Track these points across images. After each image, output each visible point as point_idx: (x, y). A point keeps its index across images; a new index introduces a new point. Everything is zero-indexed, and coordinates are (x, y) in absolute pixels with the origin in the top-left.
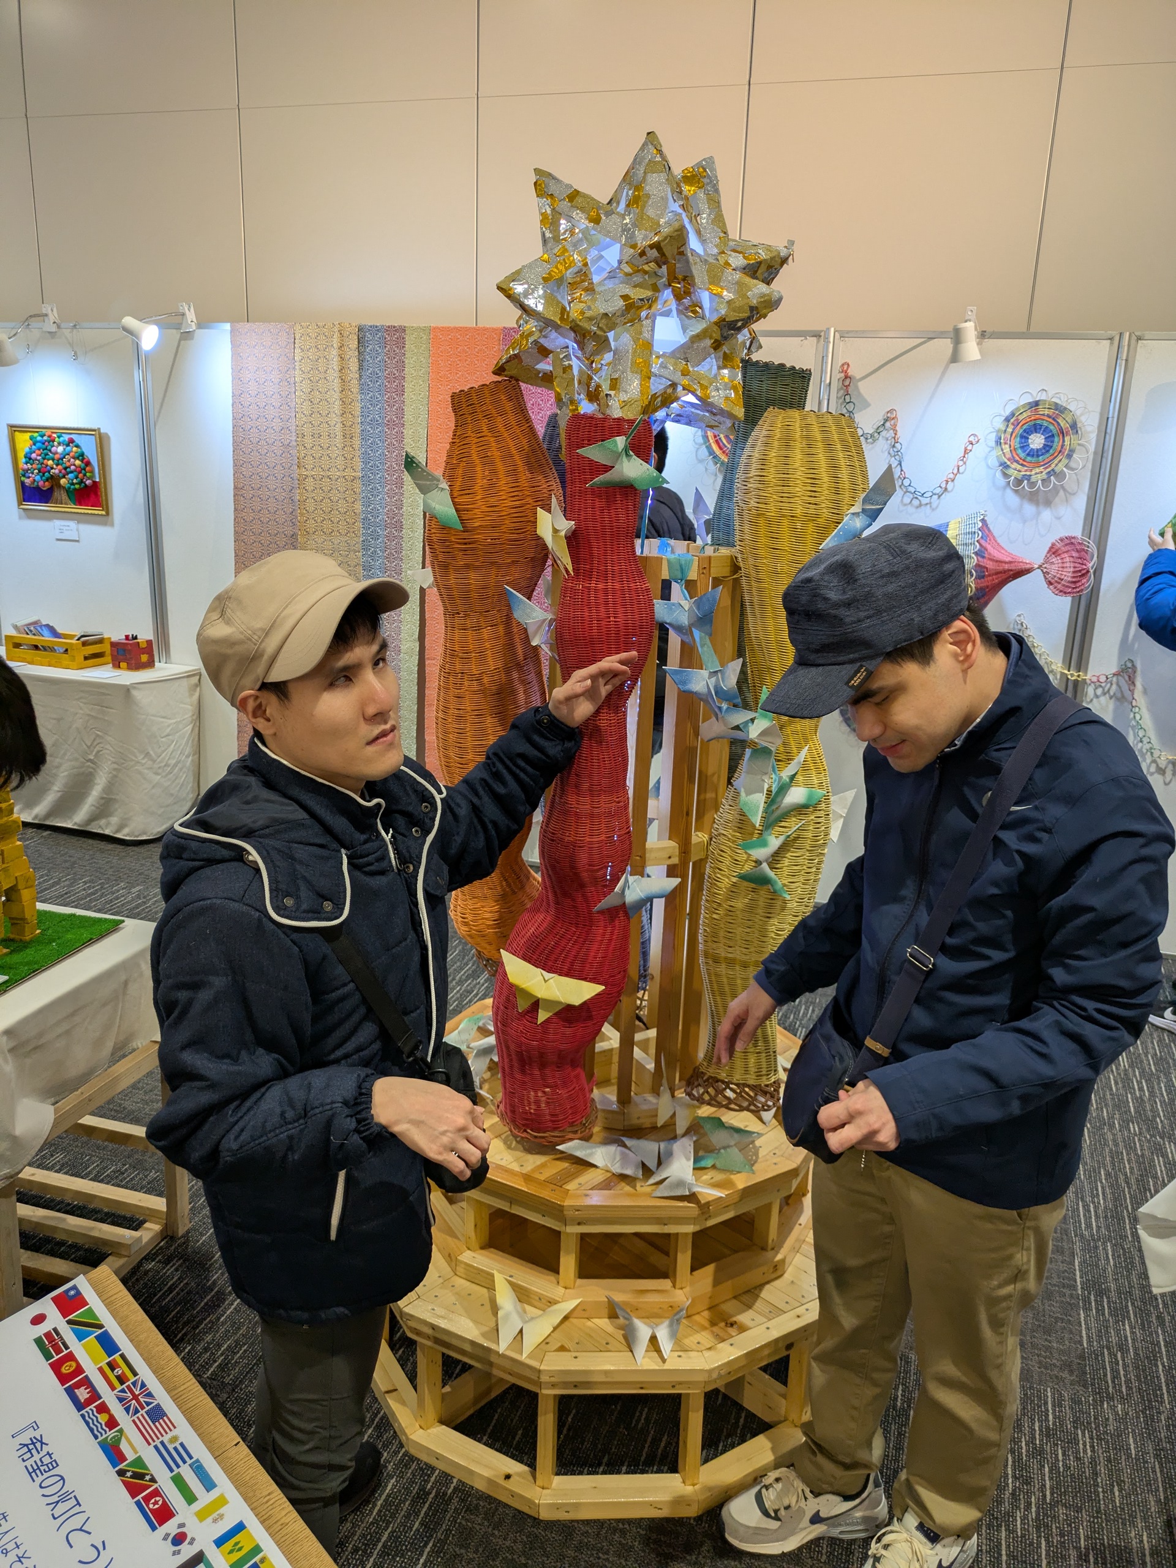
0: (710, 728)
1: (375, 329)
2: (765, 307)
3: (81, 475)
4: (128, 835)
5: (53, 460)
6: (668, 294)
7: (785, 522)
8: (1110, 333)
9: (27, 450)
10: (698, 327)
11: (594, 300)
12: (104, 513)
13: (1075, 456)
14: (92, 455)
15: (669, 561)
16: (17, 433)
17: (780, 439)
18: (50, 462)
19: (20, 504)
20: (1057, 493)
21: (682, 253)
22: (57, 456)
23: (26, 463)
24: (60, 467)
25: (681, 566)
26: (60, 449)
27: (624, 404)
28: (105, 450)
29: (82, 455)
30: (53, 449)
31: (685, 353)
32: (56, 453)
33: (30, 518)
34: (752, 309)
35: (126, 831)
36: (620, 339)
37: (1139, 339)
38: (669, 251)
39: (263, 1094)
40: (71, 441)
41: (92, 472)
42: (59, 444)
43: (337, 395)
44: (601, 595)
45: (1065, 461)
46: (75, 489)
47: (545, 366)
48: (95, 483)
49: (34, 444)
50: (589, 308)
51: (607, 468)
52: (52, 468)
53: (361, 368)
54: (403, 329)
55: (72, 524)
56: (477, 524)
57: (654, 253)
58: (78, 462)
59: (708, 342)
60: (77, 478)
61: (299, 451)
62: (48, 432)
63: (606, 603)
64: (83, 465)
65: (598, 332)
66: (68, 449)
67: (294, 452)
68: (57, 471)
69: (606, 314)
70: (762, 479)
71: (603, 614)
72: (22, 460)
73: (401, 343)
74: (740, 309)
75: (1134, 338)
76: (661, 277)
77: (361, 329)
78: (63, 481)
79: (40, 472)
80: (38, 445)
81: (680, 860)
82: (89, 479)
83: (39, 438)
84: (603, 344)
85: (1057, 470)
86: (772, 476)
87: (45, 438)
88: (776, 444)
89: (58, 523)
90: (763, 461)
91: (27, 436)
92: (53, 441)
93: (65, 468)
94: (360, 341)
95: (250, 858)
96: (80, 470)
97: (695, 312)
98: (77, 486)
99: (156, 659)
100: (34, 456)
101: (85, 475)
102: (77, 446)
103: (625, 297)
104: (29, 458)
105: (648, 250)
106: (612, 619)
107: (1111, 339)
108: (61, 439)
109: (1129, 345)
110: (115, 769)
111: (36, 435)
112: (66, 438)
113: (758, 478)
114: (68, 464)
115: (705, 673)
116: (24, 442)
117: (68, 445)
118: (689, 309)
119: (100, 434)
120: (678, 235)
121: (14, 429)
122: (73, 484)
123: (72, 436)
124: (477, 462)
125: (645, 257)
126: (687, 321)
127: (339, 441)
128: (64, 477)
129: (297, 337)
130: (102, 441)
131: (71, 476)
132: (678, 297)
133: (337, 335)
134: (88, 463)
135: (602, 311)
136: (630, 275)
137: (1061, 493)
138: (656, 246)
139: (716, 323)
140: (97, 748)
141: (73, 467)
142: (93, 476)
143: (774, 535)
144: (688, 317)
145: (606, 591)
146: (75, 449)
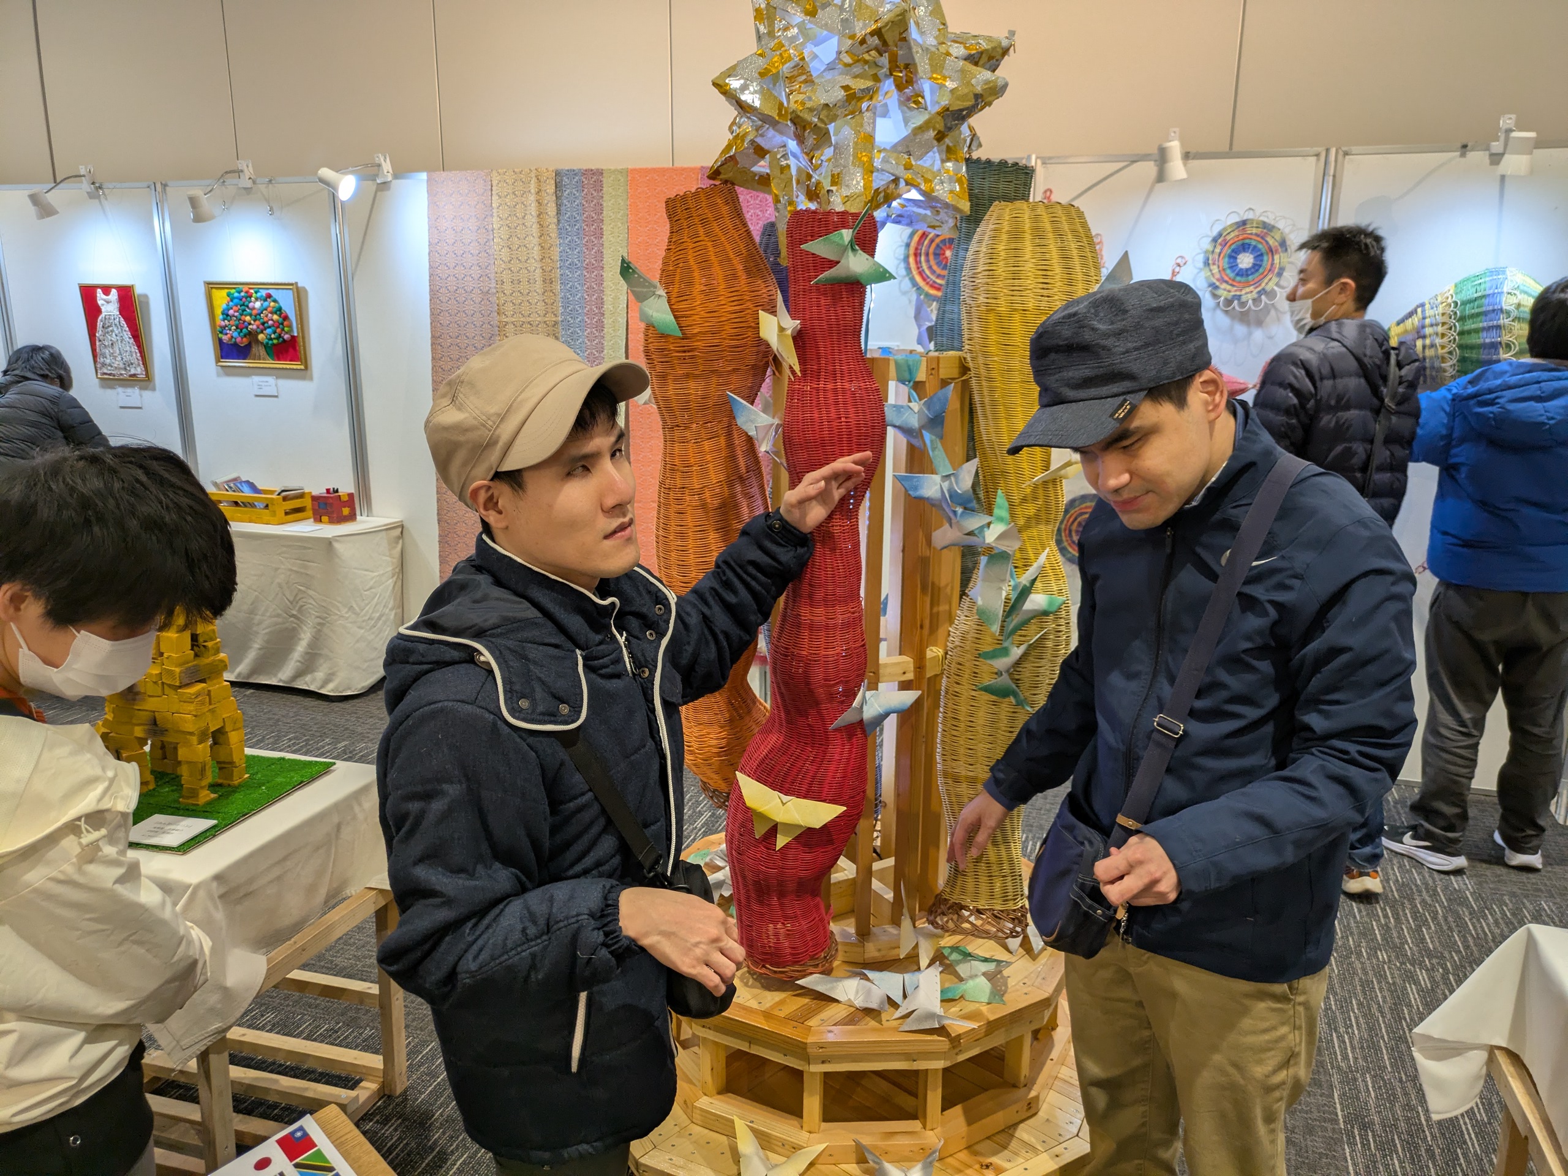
0: (944, 535)
1: (572, 173)
2: (991, 95)
3: (278, 330)
4: (332, 690)
5: (251, 315)
6: (889, 85)
7: (1017, 317)
8: (1316, 149)
9: (224, 306)
10: (920, 119)
11: (814, 91)
12: (302, 367)
13: (1285, 274)
14: (289, 309)
15: (896, 363)
16: (214, 291)
17: (1008, 232)
18: (248, 318)
19: (217, 361)
20: (1269, 312)
21: (904, 39)
22: (254, 312)
23: (224, 320)
24: (258, 322)
25: (909, 366)
26: (258, 305)
27: (847, 199)
28: (303, 305)
29: (280, 309)
30: (251, 305)
31: (907, 147)
32: (254, 308)
33: (228, 375)
34: (977, 96)
35: (331, 686)
36: (841, 132)
37: (1346, 154)
38: (890, 37)
39: (502, 910)
40: (269, 296)
41: (290, 326)
42: (257, 299)
43: (536, 241)
44: (830, 395)
45: (1275, 280)
46: (274, 345)
47: (762, 167)
48: (293, 337)
49: (232, 300)
50: (810, 99)
51: (833, 264)
52: (250, 324)
53: (559, 213)
54: (600, 172)
55: (271, 380)
56: (695, 331)
57: (875, 41)
58: (275, 317)
59: (932, 134)
60: (275, 332)
61: (498, 298)
62: (245, 288)
63: (837, 403)
64: (281, 320)
65: (820, 125)
66: (266, 304)
67: (493, 299)
68: (254, 327)
69: (827, 105)
70: (991, 273)
71: (833, 415)
72: (219, 316)
73: (598, 186)
74: (963, 98)
75: (1341, 153)
76: (882, 67)
77: (558, 173)
78: (261, 337)
79: (237, 327)
80: (236, 301)
81: (915, 675)
82: (287, 333)
83: (236, 295)
84: (823, 137)
85: (1268, 288)
86: (1001, 269)
87: (243, 294)
88: (1004, 237)
89: (256, 379)
90: (992, 255)
91: (224, 293)
92: (251, 296)
93: (263, 324)
94: (558, 186)
95: (482, 659)
96: (277, 325)
97: (917, 102)
98: (275, 341)
99: (358, 512)
100: (231, 312)
101: (283, 330)
102: (275, 301)
103: (846, 88)
104: (226, 315)
105: (868, 38)
106: (843, 419)
107: (1317, 155)
108: (259, 294)
109: (1336, 161)
110: (319, 624)
111: (233, 291)
112: (263, 293)
113: (987, 273)
114: (266, 319)
115: (937, 478)
116: (221, 299)
117: (265, 300)
118: (913, 101)
119: (297, 288)
120: (900, 20)
121: (211, 287)
122: (271, 339)
123: (270, 291)
124: (695, 267)
125: (865, 46)
126: (909, 114)
127: (539, 286)
128: (262, 332)
129: (495, 183)
130: (300, 295)
131: (269, 331)
132: (900, 87)
133: (534, 180)
134: (286, 318)
135: (822, 102)
136: (849, 65)
137: (1273, 312)
138: (877, 33)
139: (939, 113)
140: (301, 603)
141: (270, 322)
142: (292, 330)
143: (1005, 331)
144: (910, 108)
145: (835, 390)
146: (272, 304)
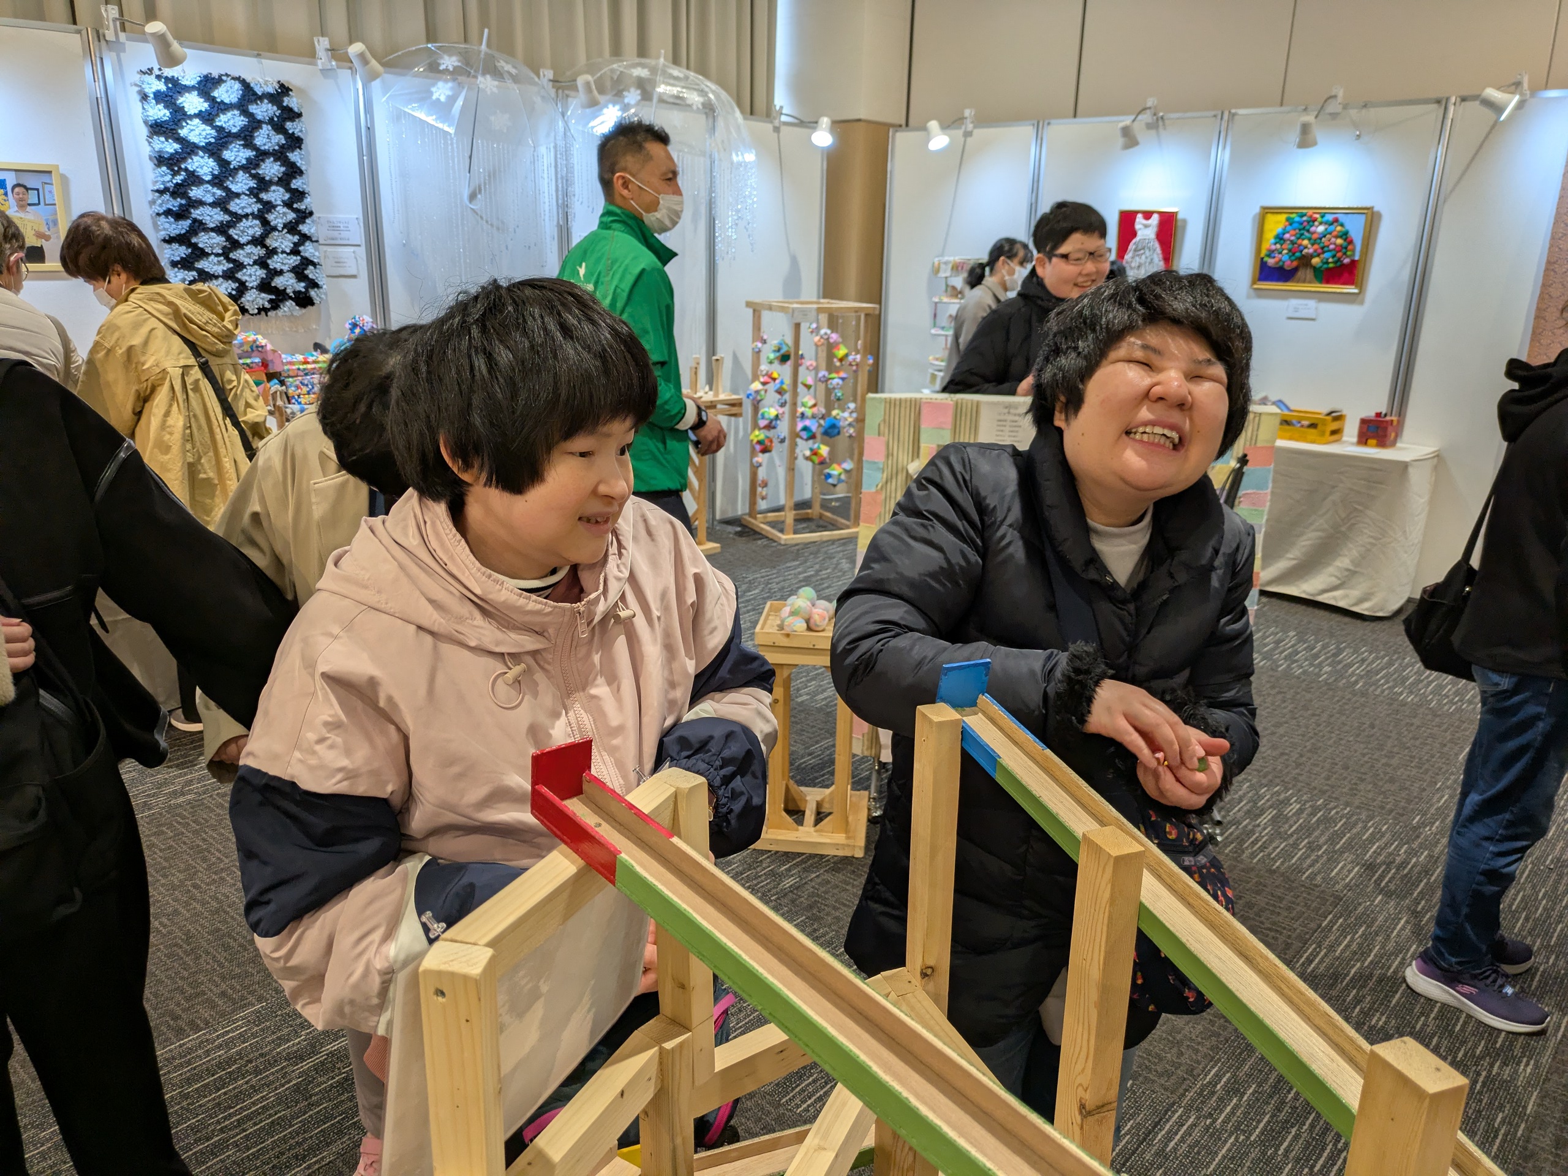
3: (1339, 254)
4: (1366, 609)
5: (1310, 239)
9: (1279, 231)
12: (1356, 291)
14: (1357, 236)
16: (1270, 215)
18: (1305, 242)
19: (1254, 283)
22: (1315, 236)
23: (1274, 244)
24: (1316, 246)
26: (1321, 229)
28: (1374, 229)
29: (1346, 233)
30: (1312, 229)
32: (1315, 233)
33: (1259, 297)
35: (1367, 605)
40: (1336, 220)
41: (1353, 251)
42: (1321, 223)
46: (1328, 269)
48: (1353, 262)
49: (1291, 225)
52: (1306, 247)
55: (1312, 303)
58: (1339, 241)
60: (1334, 256)
62: (1310, 212)
64: (1345, 244)
66: (1332, 228)
68: (1311, 251)
72: (1269, 241)
78: (1315, 261)
79: (1290, 250)
80: (1295, 225)
82: (1348, 257)
83: (1297, 219)
87: (1305, 218)
89: (1294, 302)
91: (1282, 217)
92: (1314, 221)
93: (1322, 248)
96: (1340, 248)
98: (1331, 265)
100: (1287, 236)
101: (1345, 254)
102: (1342, 225)
104: (1278, 239)
108: (1324, 219)
110: (1371, 544)
111: (1292, 215)
112: (1329, 218)
114: (1326, 243)
116: (1275, 225)
117: (1331, 224)
119: (1371, 212)
121: (1267, 211)
122: (1327, 263)
123: (1338, 216)
128: (1318, 255)
130: (1373, 219)
131: (1326, 255)
134: (1351, 242)
141: (1332, 247)
142: (1354, 255)
146: (1339, 228)
